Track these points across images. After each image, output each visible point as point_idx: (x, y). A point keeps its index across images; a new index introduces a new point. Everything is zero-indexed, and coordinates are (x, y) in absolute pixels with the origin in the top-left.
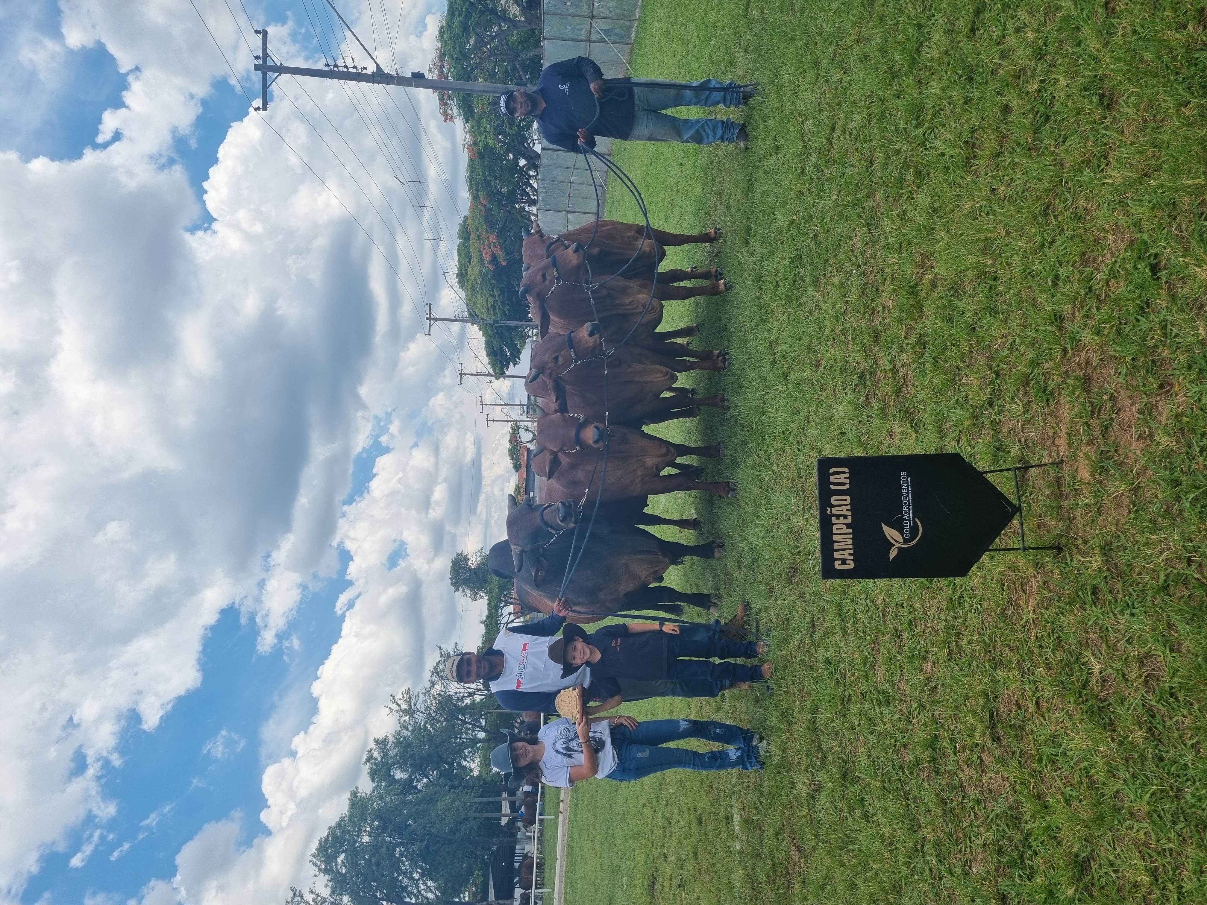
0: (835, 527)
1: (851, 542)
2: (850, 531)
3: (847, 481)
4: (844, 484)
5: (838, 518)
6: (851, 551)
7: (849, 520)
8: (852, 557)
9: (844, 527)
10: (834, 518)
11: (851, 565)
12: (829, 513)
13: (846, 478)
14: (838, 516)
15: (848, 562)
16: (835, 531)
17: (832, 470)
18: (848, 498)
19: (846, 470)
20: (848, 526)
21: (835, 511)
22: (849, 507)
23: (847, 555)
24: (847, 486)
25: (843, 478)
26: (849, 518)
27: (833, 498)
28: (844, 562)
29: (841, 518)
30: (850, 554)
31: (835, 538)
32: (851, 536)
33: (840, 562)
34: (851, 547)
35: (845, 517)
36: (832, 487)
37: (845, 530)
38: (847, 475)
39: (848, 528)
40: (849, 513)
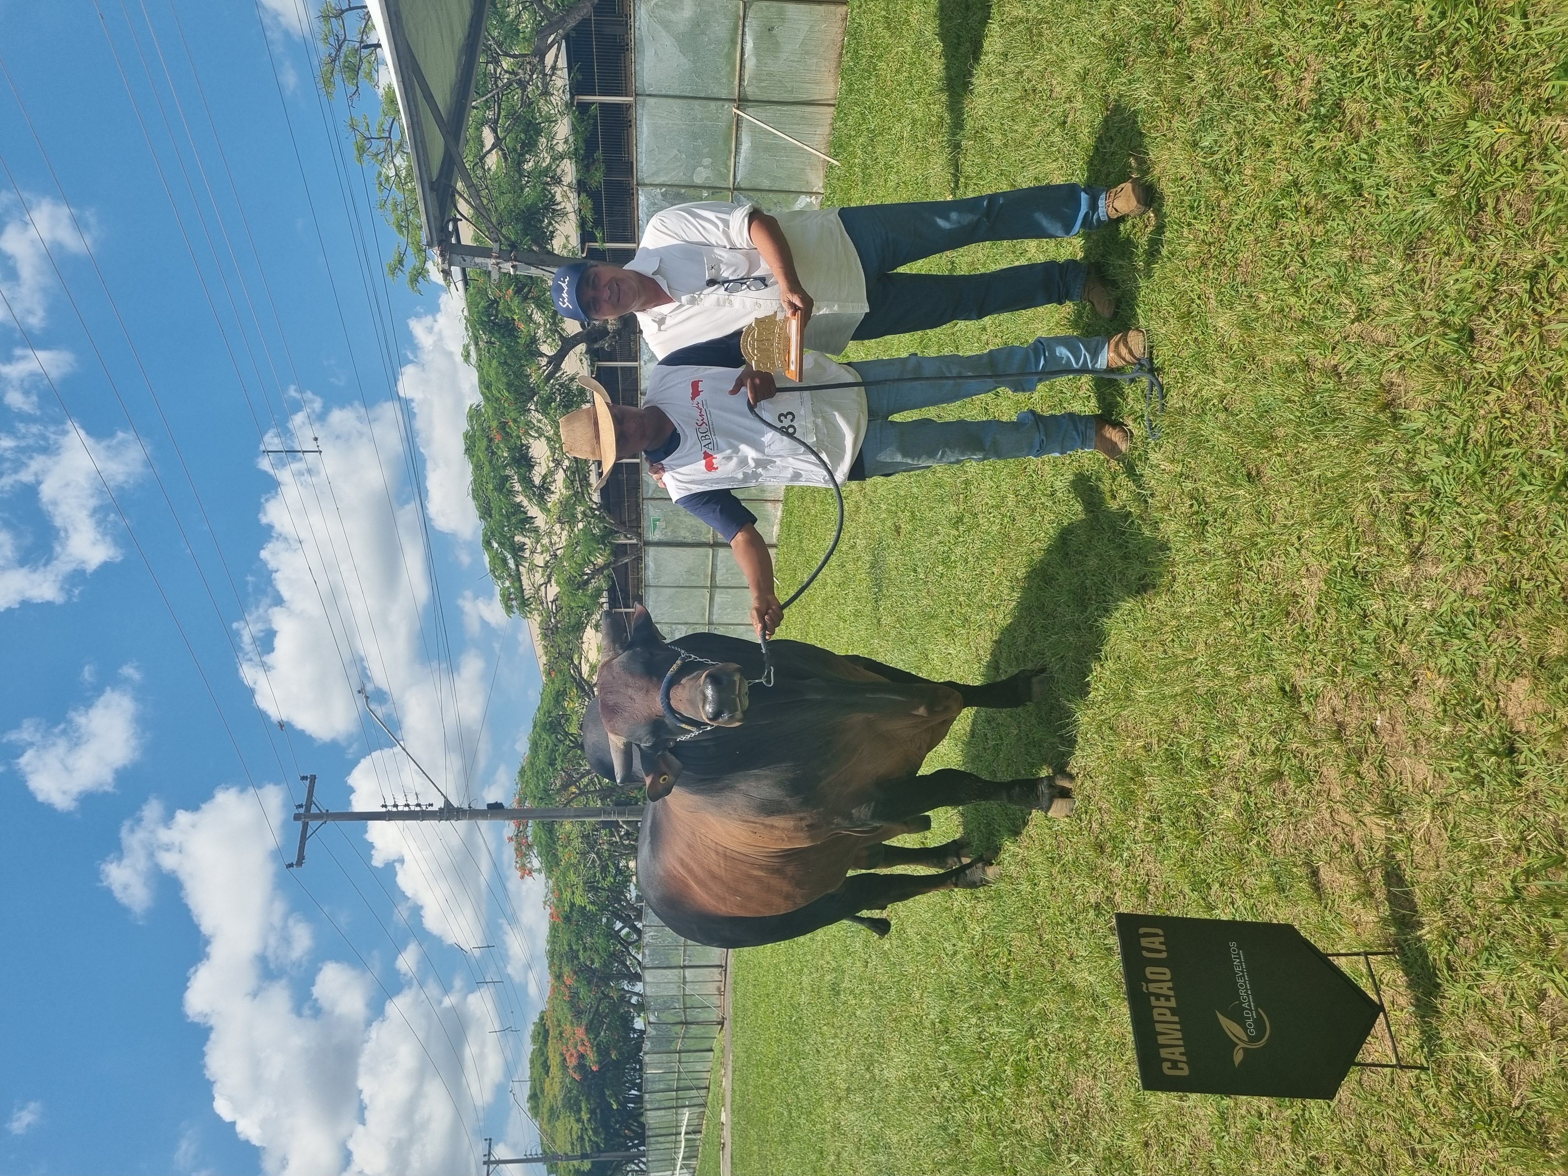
0: (1156, 1011)
1: (1179, 1035)
2: (1176, 1019)
3: (1163, 947)
4: (1160, 951)
5: (1158, 999)
6: (1182, 1050)
7: (1173, 1003)
8: (1184, 1058)
9: (1168, 1012)
10: (1152, 998)
11: (1186, 1072)
12: (1144, 989)
13: (1161, 943)
14: (1158, 996)
15: (1180, 1065)
16: (1157, 1018)
17: (1142, 930)
18: (1166, 970)
19: (1160, 932)
20: (1173, 1012)
21: (1153, 987)
22: (1170, 984)
23: (1177, 1053)
24: (1164, 955)
25: (1157, 943)
26: (1173, 999)
27: (1148, 970)
28: (1175, 1064)
29: (1162, 999)
30: (1181, 1054)
31: (1159, 1027)
32: (1178, 1027)
33: (1169, 1064)
34: (1181, 1042)
35: (1167, 998)
36: (1145, 953)
37: (1169, 1017)
38: (1162, 939)
39: (1173, 1014)
40: (1171, 993)
